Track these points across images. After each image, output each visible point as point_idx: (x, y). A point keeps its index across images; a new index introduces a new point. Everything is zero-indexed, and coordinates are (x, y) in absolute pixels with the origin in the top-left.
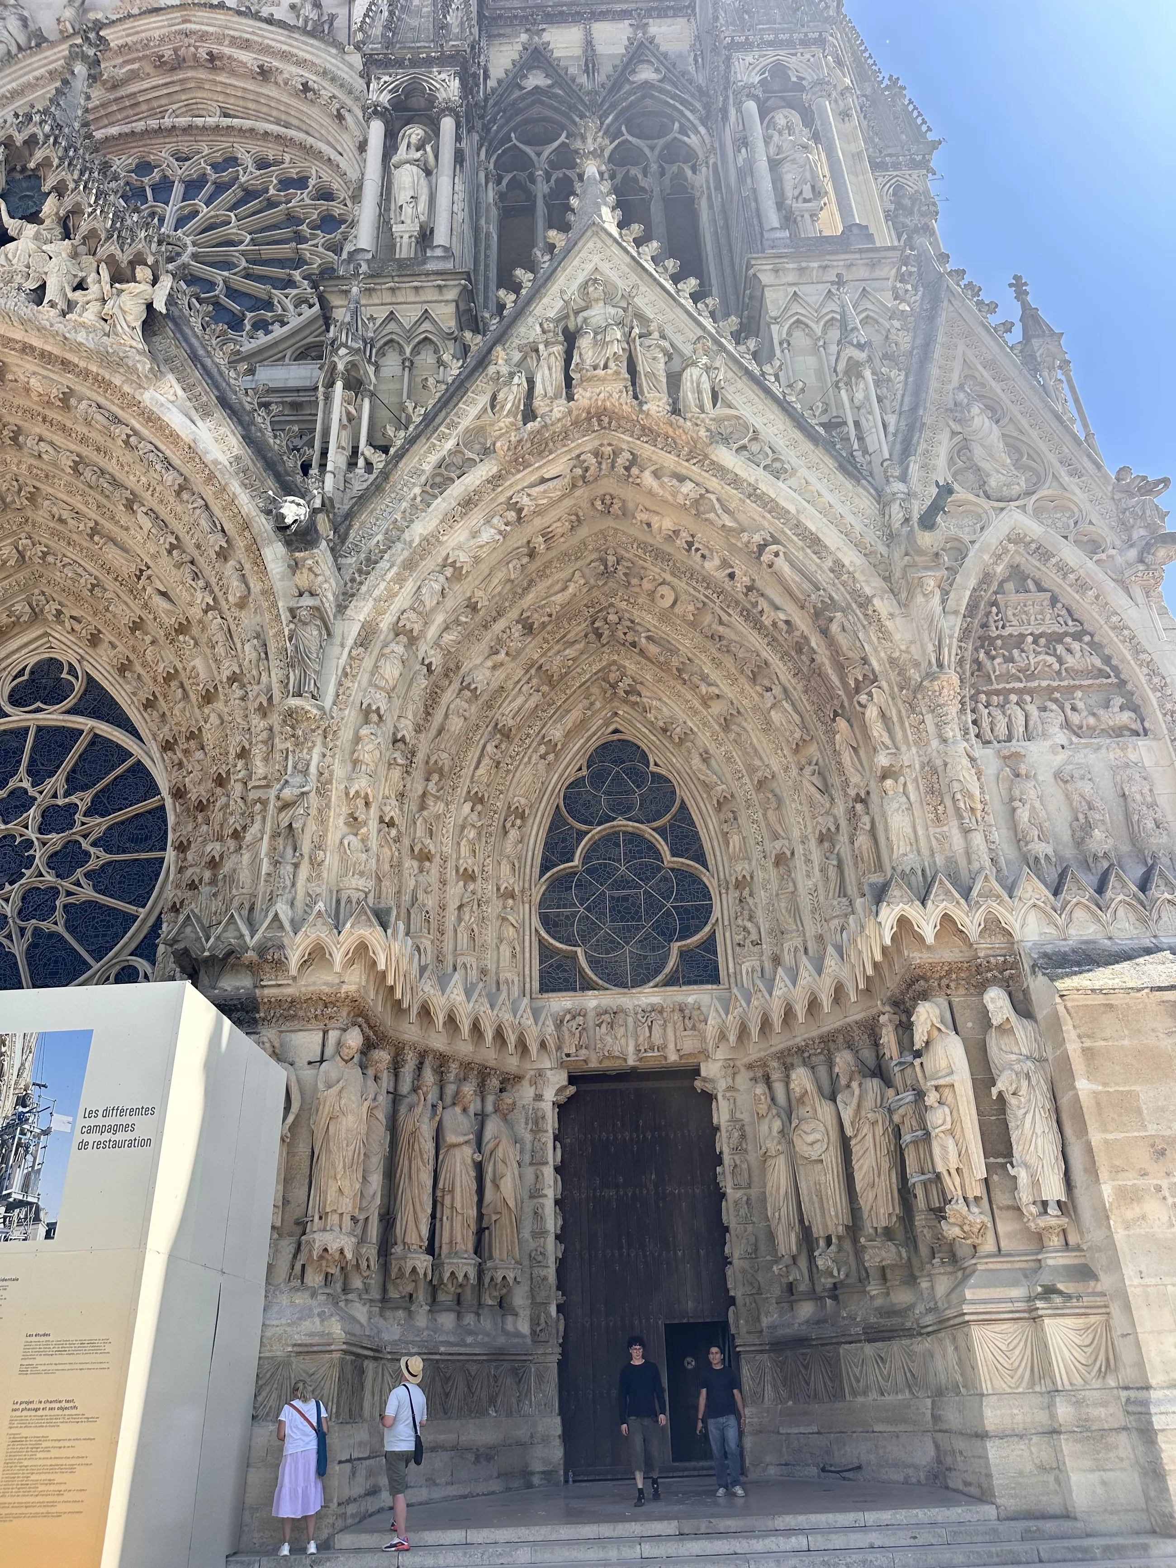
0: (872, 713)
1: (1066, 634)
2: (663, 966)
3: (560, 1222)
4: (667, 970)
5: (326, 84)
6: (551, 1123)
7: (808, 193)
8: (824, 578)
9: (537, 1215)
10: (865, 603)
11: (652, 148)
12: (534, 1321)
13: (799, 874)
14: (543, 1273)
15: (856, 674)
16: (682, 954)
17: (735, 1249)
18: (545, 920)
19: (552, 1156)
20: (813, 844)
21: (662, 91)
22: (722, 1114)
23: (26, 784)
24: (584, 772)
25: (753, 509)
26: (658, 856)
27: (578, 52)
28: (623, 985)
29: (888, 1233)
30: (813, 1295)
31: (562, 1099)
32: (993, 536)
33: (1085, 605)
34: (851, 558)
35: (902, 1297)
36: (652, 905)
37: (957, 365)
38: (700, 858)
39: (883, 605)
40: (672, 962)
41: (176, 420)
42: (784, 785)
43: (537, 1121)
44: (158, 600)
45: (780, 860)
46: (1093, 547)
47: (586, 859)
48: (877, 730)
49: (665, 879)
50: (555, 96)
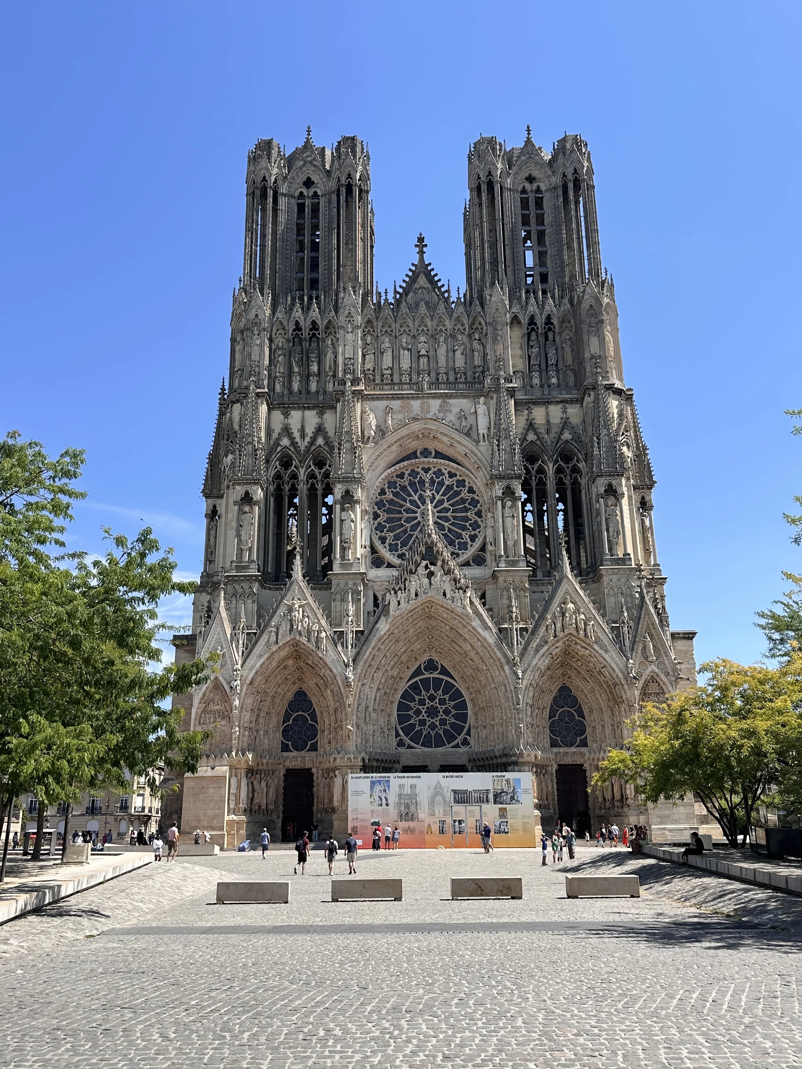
0: (622, 709)
1: (660, 693)
2: (576, 742)
3: (557, 793)
4: (577, 744)
5: (472, 455)
6: (555, 775)
7: (615, 536)
8: (615, 676)
9: (553, 792)
10: (622, 685)
11: (568, 468)
12: (554, 810)
13: (606, 729)
14: (556, 802)
15: (620, 700)
16: (580, 740)
17: (590, 799)
18: (550, 730)
19: (555, 781)
21: (572, 444)
22: (588, 774)
23: (433, 692)
24: (557, 695)
25: (601, 659)
26: (574, 716)
27: (544, 422)
28: (568, 747)
29: (619, 801)
30: (605, 808)
31: (556, 770)
32: (648, 672)
33: (664, 687)
34: (620, 675)
35: (620, 810)
36: (574, 728)
37: (645, 624)
38: (584, 718)
39: (626, 687)
40: (578, 742)
41: (480, 630)
42: (604, 709)
43: (552, 775)
44: (469, 661)
45: (602, 725)
46: (667, 674)
47: (558, 716)
48: (623, 713)
49: (576, 722)
50: (538, 445)
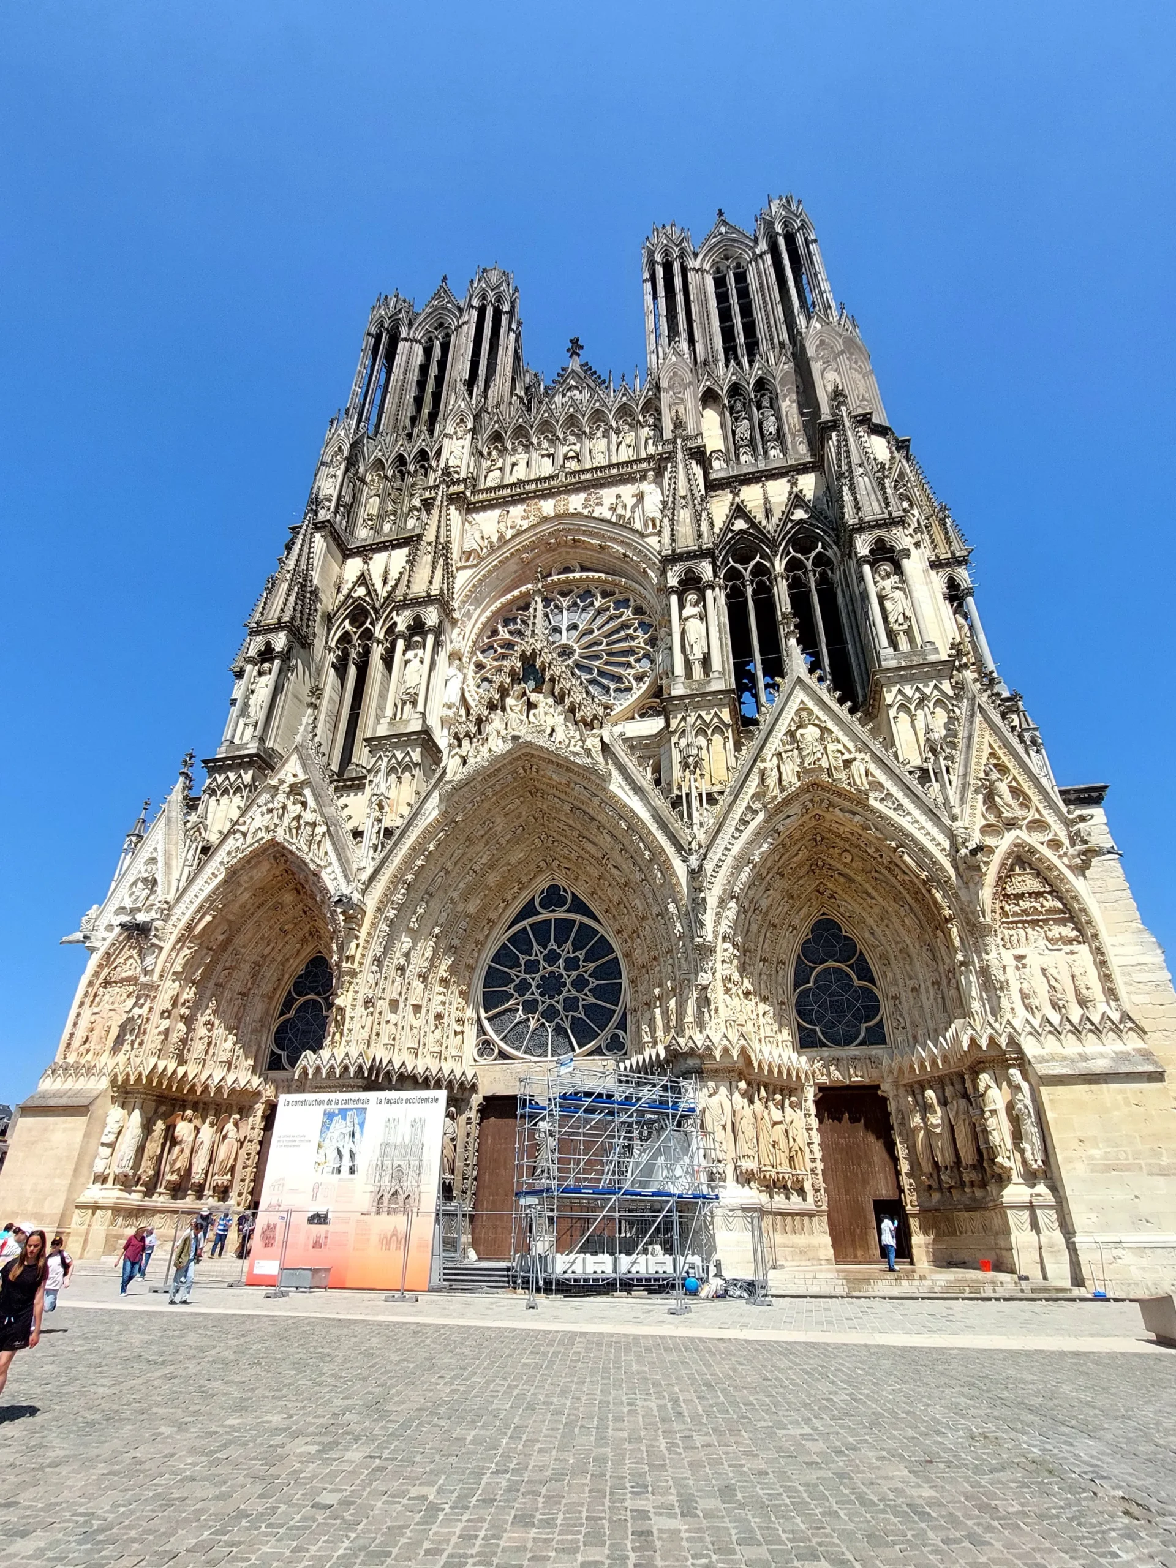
1: (1045, 892)
2: (858, 1035)
3: (822, 1154)
4: (860, 1038)
6: (813, 1110)
7: (901, 620)
11: (808, 559)
12: (816, 1197)
14: (817, 1176)
16: (867, 1028)
18: (799, 1012)
19: (815, 1125)
20: (929, 984)
21: (810, 524)
22: (892, 1107)
23: (555, 947)
24: (810, 936)
25: (891, 830)
26: (851, 980)
27: (759, 502)
28: (839, 1045)
31: (817, 1099)
32: (1006, 844)
34: (940, 856)
38: (873, 981)
40: (862, 1035)
41: (624, 798)
42: (913, 951)
43: (807, 1109)
44: (614, 870)
45: (913, 989)
46: (1056, 846)
47: (815, 981)
48: (957, 942)
49: (855, 991)
50: (751, 535)
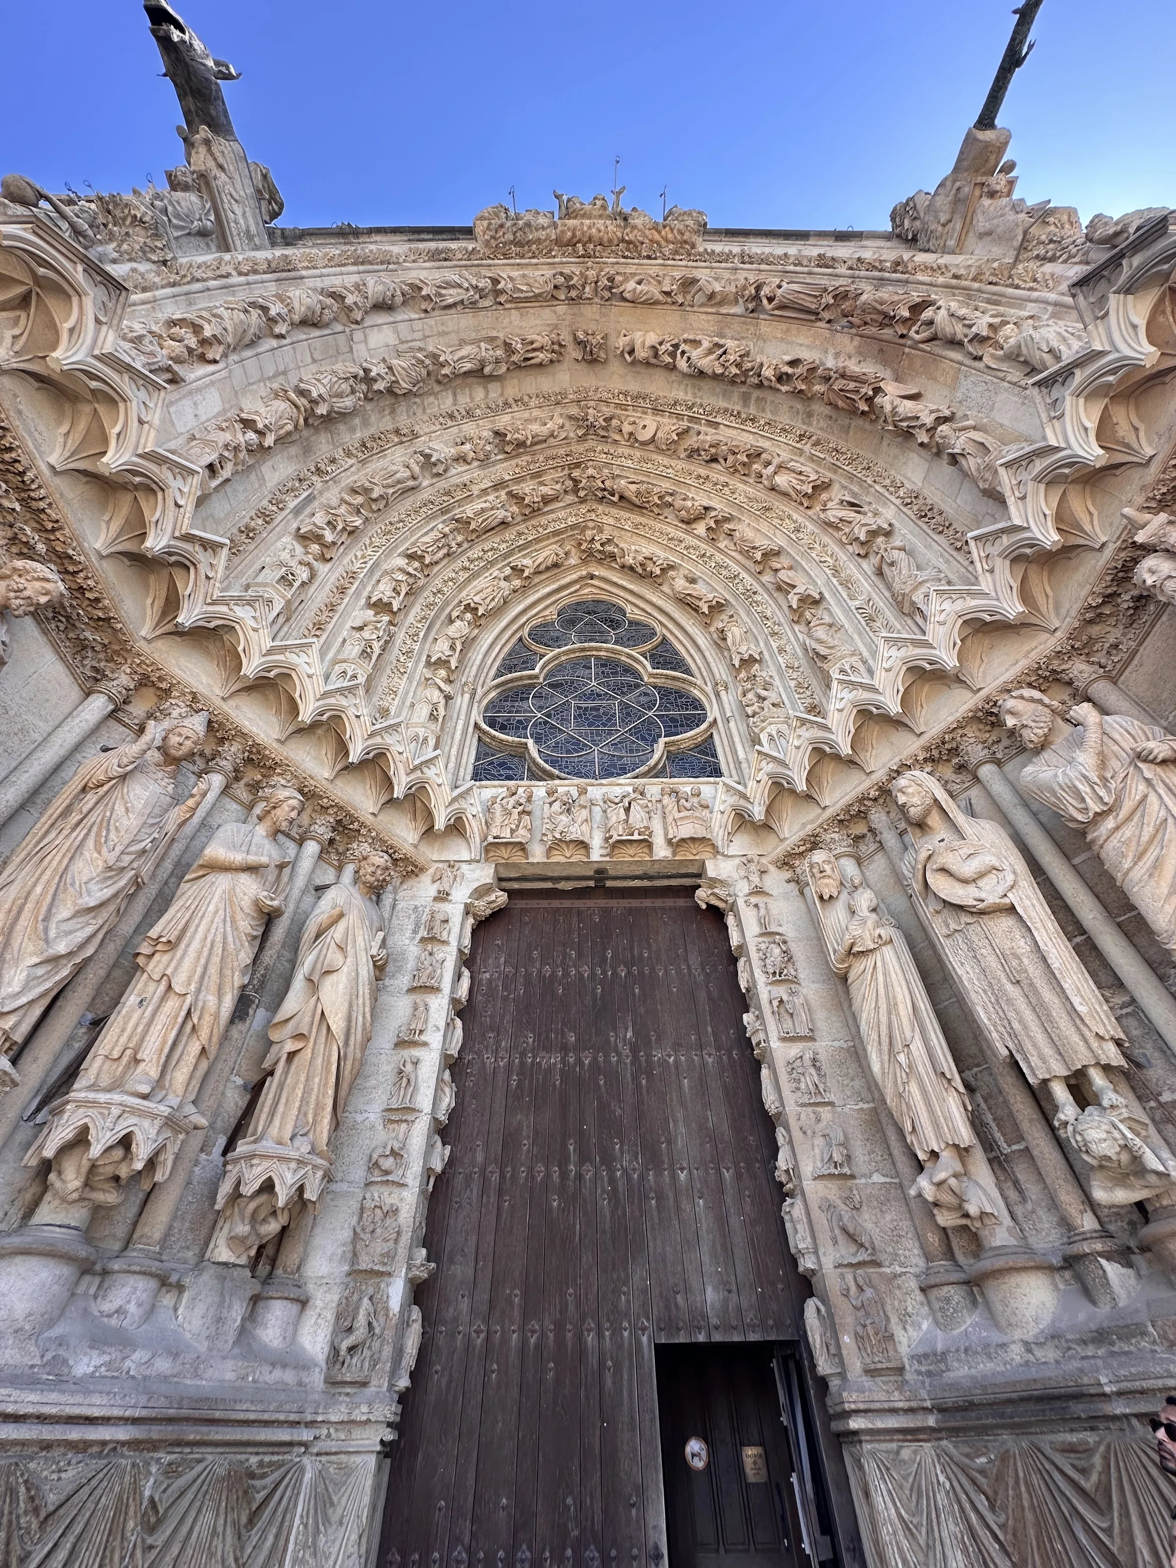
2: (645, 763)
3: (448, 1100)
4: (647, 767)
6: (456, 933)
12: (344, 1322)
13: (836, 608)
14: (389, 1197)
16: (670, 755)
18: (492, 716)
19: (451, 984)
22: (746, 928)
24: (555, 618)
26: (637, 675)
28: (591, 775)
31: (483, 907)
36: (630, 715)
38: (682, 667)
40: (655, 757)
43: (433, 927)
45: (805, 604)
47: (549, 675)
49: (645, 694)
